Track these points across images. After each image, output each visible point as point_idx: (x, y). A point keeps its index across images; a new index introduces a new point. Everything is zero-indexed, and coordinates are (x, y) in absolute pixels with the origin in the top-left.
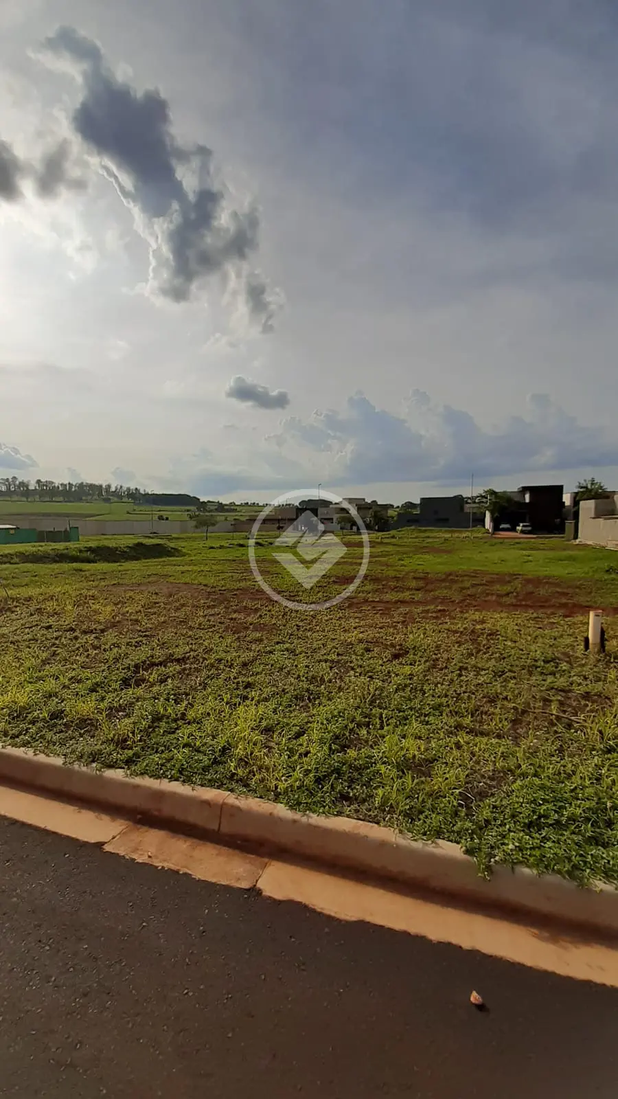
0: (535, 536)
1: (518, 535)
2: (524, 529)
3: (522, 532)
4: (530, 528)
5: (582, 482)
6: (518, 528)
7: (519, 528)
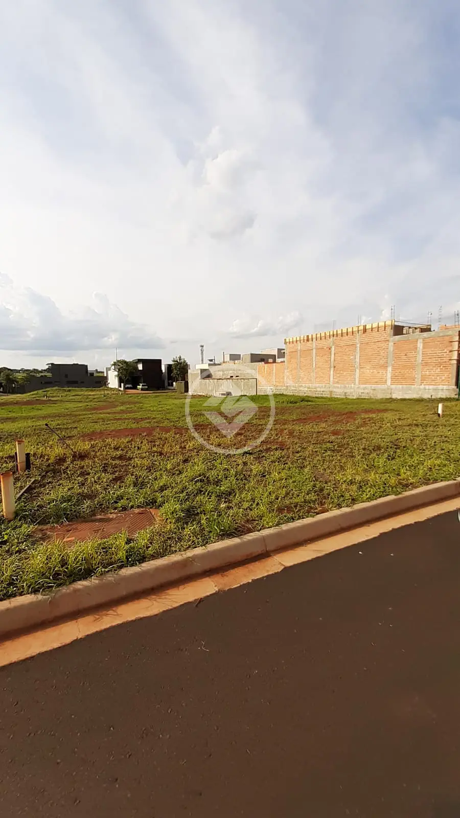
0: (152, 392)
1: (140, 391)
2: (143, 387)
3: (142, 389)
4: (146, 387)
5: (175, 358)
6: (138, 387)
7: (140, 387)
